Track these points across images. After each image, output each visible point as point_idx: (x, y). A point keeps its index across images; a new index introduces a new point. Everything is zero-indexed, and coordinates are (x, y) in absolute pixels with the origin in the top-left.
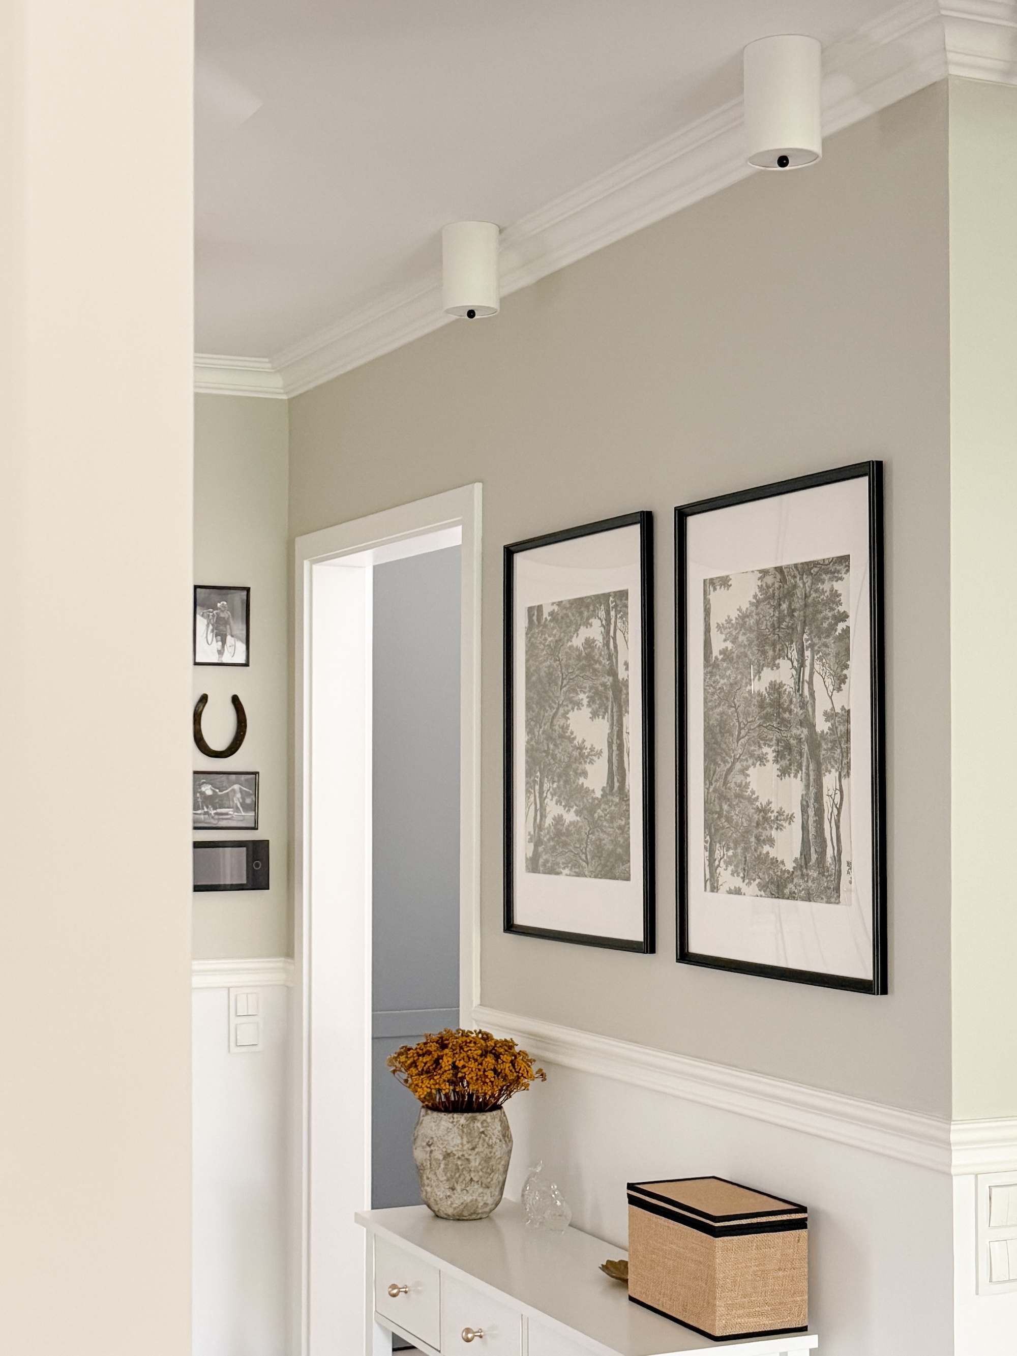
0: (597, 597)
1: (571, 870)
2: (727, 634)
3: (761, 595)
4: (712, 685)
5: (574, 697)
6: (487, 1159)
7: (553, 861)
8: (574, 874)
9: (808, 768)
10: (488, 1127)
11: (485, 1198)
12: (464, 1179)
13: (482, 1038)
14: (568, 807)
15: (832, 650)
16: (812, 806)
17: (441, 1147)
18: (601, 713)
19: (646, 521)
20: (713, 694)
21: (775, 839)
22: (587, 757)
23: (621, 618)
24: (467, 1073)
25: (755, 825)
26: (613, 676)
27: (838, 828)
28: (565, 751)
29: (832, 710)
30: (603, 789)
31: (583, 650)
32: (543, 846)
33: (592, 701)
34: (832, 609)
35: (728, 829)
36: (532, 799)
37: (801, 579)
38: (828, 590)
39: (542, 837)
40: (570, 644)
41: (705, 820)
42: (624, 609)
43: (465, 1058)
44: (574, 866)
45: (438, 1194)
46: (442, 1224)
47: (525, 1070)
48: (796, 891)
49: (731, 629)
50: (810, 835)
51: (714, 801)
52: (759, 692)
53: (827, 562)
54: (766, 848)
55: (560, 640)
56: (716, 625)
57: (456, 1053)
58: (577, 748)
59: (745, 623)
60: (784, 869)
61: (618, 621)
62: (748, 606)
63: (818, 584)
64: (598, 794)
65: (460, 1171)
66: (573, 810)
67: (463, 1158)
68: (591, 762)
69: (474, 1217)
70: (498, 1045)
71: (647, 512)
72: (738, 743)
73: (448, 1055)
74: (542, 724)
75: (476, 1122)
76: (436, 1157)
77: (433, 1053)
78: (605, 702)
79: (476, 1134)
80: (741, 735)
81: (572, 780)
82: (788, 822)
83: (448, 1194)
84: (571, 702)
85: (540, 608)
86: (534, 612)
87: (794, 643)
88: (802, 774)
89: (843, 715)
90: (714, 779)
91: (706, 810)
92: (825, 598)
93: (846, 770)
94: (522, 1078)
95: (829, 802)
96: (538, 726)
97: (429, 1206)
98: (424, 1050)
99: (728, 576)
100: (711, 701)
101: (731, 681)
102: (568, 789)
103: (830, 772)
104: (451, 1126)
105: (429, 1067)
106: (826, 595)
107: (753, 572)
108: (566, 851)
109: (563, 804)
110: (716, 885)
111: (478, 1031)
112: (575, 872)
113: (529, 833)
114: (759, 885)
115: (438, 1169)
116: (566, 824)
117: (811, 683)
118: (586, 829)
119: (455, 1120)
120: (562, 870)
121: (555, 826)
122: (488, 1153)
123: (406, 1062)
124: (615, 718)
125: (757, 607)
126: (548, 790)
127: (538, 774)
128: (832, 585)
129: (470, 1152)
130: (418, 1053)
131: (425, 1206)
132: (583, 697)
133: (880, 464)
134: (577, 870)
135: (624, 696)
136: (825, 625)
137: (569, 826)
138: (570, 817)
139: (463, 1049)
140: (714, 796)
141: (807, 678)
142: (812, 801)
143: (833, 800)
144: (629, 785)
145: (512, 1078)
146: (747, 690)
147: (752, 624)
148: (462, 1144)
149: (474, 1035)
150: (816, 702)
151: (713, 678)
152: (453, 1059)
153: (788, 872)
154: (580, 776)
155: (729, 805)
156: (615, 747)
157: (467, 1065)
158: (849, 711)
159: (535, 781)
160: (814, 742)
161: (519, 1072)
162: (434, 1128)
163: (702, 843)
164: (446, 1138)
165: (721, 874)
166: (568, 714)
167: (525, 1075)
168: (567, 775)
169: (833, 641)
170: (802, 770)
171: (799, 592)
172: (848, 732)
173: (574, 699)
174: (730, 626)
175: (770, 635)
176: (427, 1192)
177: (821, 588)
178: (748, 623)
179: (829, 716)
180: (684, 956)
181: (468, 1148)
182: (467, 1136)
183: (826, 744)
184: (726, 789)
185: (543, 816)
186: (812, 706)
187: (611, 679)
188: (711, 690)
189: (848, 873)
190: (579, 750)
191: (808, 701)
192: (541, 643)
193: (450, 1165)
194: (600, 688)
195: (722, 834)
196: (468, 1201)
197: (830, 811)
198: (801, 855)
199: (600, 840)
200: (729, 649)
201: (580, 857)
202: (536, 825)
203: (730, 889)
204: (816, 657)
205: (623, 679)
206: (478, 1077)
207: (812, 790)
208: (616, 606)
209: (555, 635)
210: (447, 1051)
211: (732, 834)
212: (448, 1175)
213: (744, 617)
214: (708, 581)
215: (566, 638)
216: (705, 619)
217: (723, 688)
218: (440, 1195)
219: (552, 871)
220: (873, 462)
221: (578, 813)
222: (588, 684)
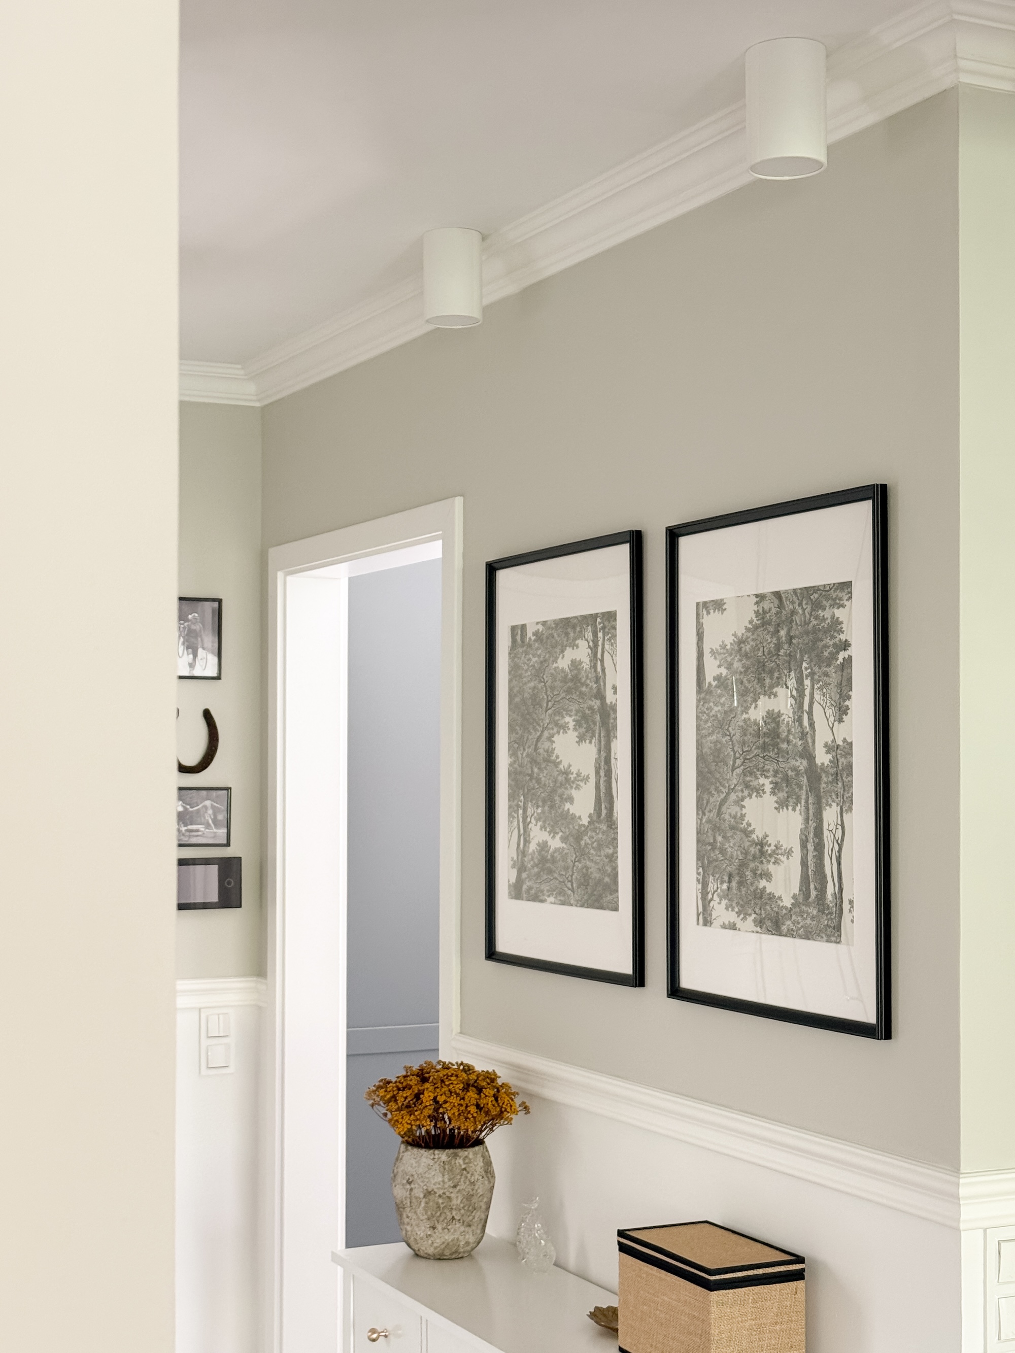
0: (585, 617)
1: (556, 898)
2: (722, 659)
3: (758, 620)
4: (705, 712)
5: (559, 720)
6: (469, 1197)
7: (537, 888)
8: (559, 902)
9: (807, 802)
10: (470, 1163)
11: (467, 1237)
12: (446, 1218)
13: (464, 1070)
14: (553, 833)
15: (834, 678)
16: (812, 840)
17: (422, 1184)
18: (588, 738)
19: (636, 540)
20: (706, 722)
21: (772, 873)
22: (573, 782)
23: (609, 640)
24: (449, 1109)
25: (751, 858)
26: (601, 700)
27: (839, 864)
28: (551, 776)
29: (832, 742)
30: (590, 816)
31: (569, 671)
32: (527, 873)
33: (578, 724)
34: (833, 637)
35: (723, 862)
36: (515, 823)
37: (800, 604)
38: (829, 617)
39: (526, 863)
40: (555, 665)
41: (698, 851)
42: (613, 631)
43: (447, 1092)
44: (560, 894)
45: (419, 1233)
46: (422, 1263)
47: (509, 1105)
48: (794, 928)
49: (726, 655)
50: (810, 870)
51: (707, 832)
52: (755, 720)
53: (828, 588)
54: (763, 883)
55: (545, 661)
56: (710, 650)
57: (438, 1088)
58: (563, 773)
59: (740, 649)
60: (781, 905)
61: (607, 643)
62: (744, 631)
63: (818, 611)
64: (585, 821)
65: (441, 1209)
66: (558, 837)
67: (444, 1196)
68: (578, 788)
69: (454, 1256)
70: (480, 1079)
71: (636, 531)
72: (733, 773)
73: (430, 1090)
74: (526, 747)
75: (458, 1158)
76: (417, 1195)
77: (413, 1087)
78: (592, 726)
79: (458, 1171)
80: (737, 765)
81: (557, 805)
82: (785, 857)
83: (429, 1233)
84: (557, 724)
85: (523, 627)
86: (518, 631)
87: (793, 672)
88: (801, 806)
89: (844, 747)
90: (708, 809)
91: (698, 841)
92: (826, 626)
93: (848, 805)
94: (505, 1113)
95: (829, 836)
96: (522, 749)
97: (409, 1245)
98: (404, 1084)
99: (722, 600)
100: (704, 728)
101: (726, 709)
102: (553, 815)
103: (830, 806)
104: (431, 1163)
105: (409, 1102)
106: (827, 622)
107: (749, 596)
108: (552, 878)
109: (548, 830)
110: (708, 919)
111: (460, 1062)
112: (560, 900)
113: (512, 858)
114: (755, 921)
115: (419, 1208)
116: (551, 850)
117: (810, 713)
118: (572, 856)
119: (437, 1157)
120: (546, 898)
121: (540, 852)
122: (471, 1190)
123: (385, 1096)
124: (603, 743)
125: (753, 634)
126: (532, 816)
127: (522, 798)
128: (833, 613)
129: (451, 1190)
130: (397, 1087)
131: (404, 1244)
132: (569, 720)
133: (884, 488)
134: (562, 898)
135: (612, 721)
136: (826, 654)
137: (554, 852)
138: (555, 843)
139: (444, 1082)
140: (707, 827)
141: (806, 707)
142: (812, 835)
143: (835, 837)
144: (617, 813)
145: (495, 1113)
146: (743, 719)
147: (748, 650)
148: (443, 1181)
149: (456, 1067)
150: (816, 733)
151: (706, 705)
152: (434, 1093)
153: (786, 908)
154: (566, 802)
155: (723, 837)
156: (602, 773)
157: (448, 1100)
158: (852, 742)
159: (518, 806)
160: (814, 774)
161: (502, 1107)
162: (414, 1165)
163: (695, 876)
164: (427, 1175)
165: (714, 907)
166: (553, 737)
167: (509, 1110)
168: (552, 801)
169: (834, 671)
170: (801, 804)
171: (797, 618)
172: (850, 767)
173: (559, 722)
174: (725, 651)
175: (767, 662)
176: (406, 1231)
177: (821, 615)
178: (743, 649)
179: (829, 748)
180: (675, 991)
181: (450, 1186)
182: (448, 1173)
183: (827, 776)
184: (720, 820)
185: (527, 842)
186: (812, 737)
187: (598, 702)
188: (705, 717)
189: (850, 911)
190: (565, 776)
191: (807, 733)
192: (524, 663)
193: (431, 1204)
194: (587, 711)
195: (716, 866)
196: (450, 1240)
197: (831, 847)
198: (800, 890)
199: (587, 868)
200: (723, 676)
201: (565, 885)
202: (519, 851)
203: (724, 923)
204: (816, 687)
205: (611, 703)
206: (461, 1112)
207: (812, 824)
208: (603, 628)
209: (539, 656)
210: (427, 1085)
211: (726, 866)
212: (429, 1213)
213: (741, 642)
214: (701, 603)
215: (551, 659)
216: (698, 644)
217: (717, 716)
218: (420, 1234)
219: (536, 898)
220: (877, 485)
221: (564, 839)
222: (574, 707)
